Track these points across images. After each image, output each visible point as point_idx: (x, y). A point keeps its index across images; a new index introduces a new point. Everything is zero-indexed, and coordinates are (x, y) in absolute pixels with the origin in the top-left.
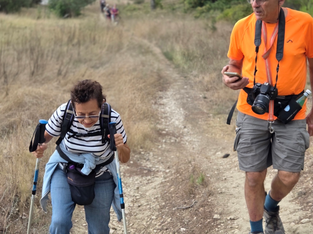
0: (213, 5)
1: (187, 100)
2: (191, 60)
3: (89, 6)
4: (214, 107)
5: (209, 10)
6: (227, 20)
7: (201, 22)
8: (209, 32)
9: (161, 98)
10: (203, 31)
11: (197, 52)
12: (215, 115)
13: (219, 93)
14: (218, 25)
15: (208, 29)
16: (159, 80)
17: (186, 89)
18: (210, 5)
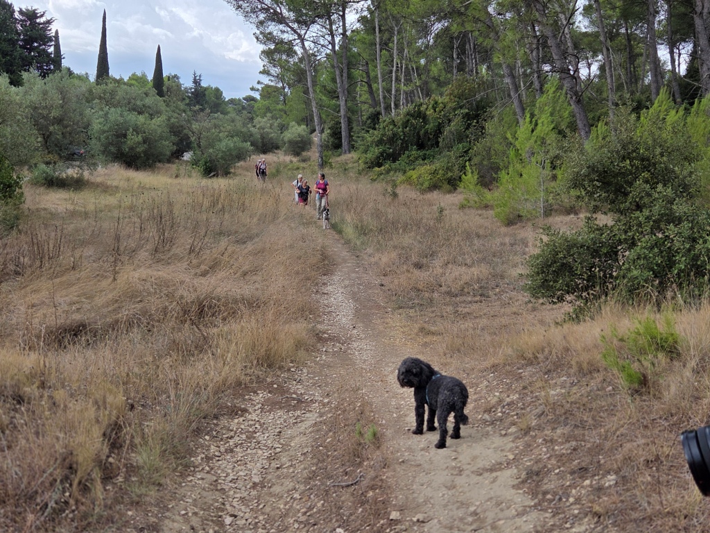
0: (393, 166)
1: (359, 288)
2: (365, 234)
3: (241, 163)
4: (394, 298)
5: (388, 172)
6: (410, 184)
7: (379, 186)
8: (389, 199)
9: (324, 284)
10: (381, 197)
11: (373, 224)
12: (394, 309)
13: (399, 278)
14: (399, 191)
15: (388, 195)
16: (324, 260)
17: (357, 272)
18: (390, 166)
